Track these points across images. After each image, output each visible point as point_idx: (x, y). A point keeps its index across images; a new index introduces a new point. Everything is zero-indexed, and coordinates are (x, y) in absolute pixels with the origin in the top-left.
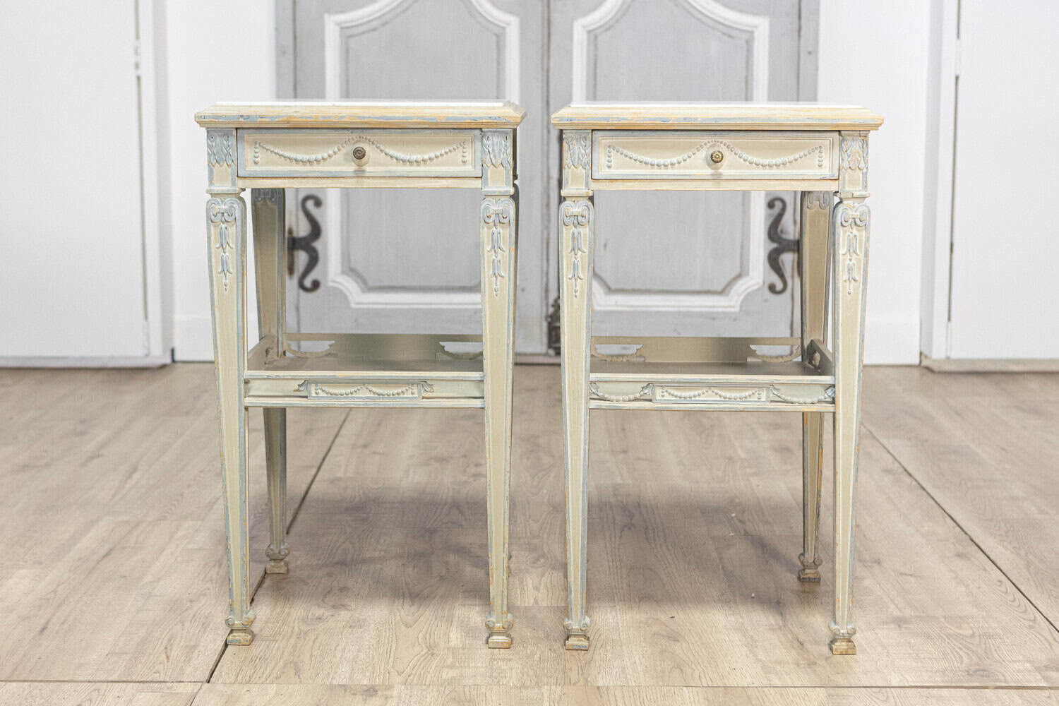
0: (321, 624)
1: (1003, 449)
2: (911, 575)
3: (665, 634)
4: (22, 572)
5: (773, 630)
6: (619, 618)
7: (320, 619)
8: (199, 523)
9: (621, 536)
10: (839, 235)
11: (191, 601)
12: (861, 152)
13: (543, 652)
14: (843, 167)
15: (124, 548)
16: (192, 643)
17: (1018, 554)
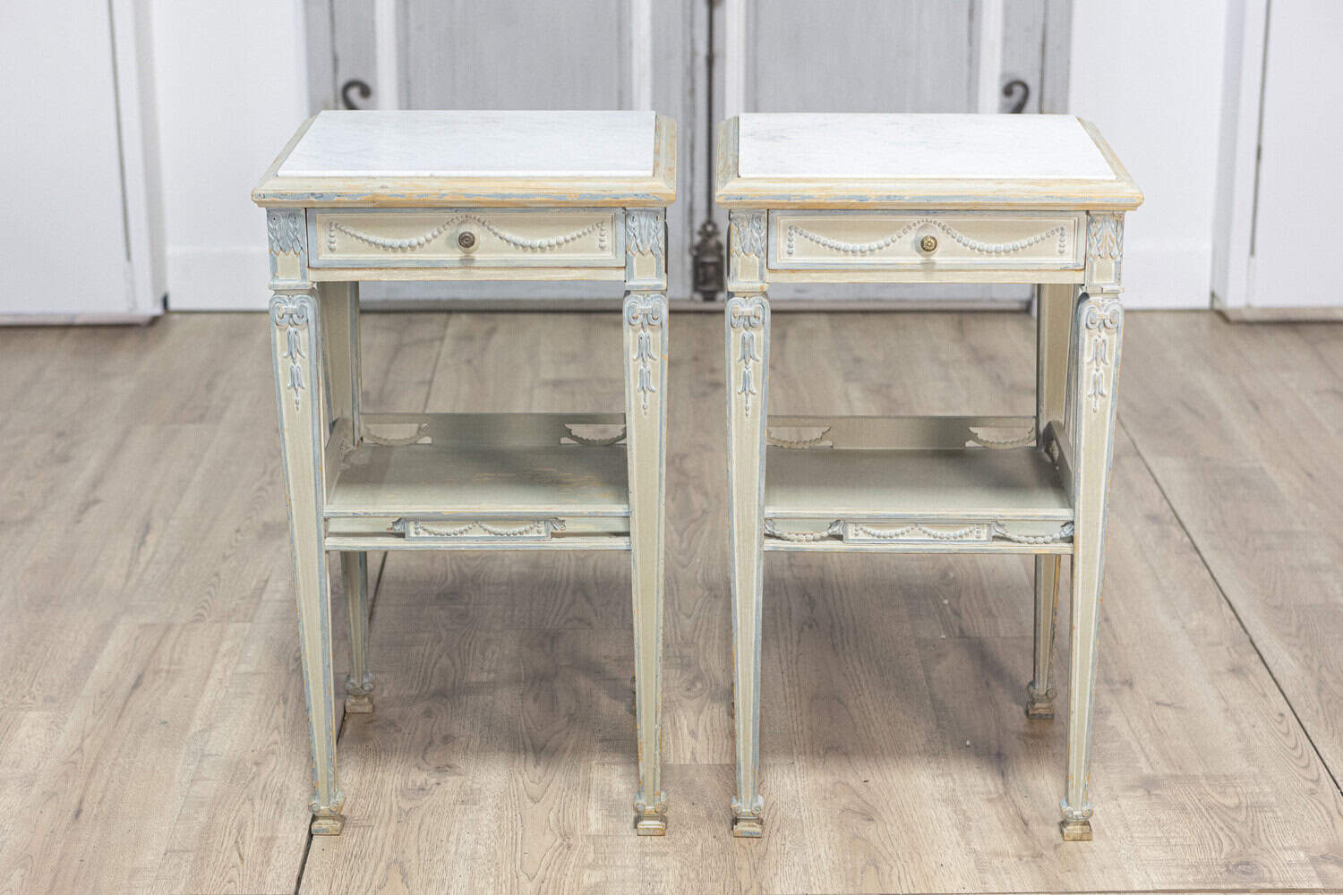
0: (427, 798)
2: (1169, 705)
3: (857, 809)
4: (33, 715)
6: (799, 783)
7: (423, 789)
8: (249, 625)
9: (799, 641)
10: (1084, 340)
11: (257, 764)
12: (1113, 236)
13: (705, 840)
14: (1091, 255)
15: (156, 672)
16: (269, 834)
17: (1309, 668)
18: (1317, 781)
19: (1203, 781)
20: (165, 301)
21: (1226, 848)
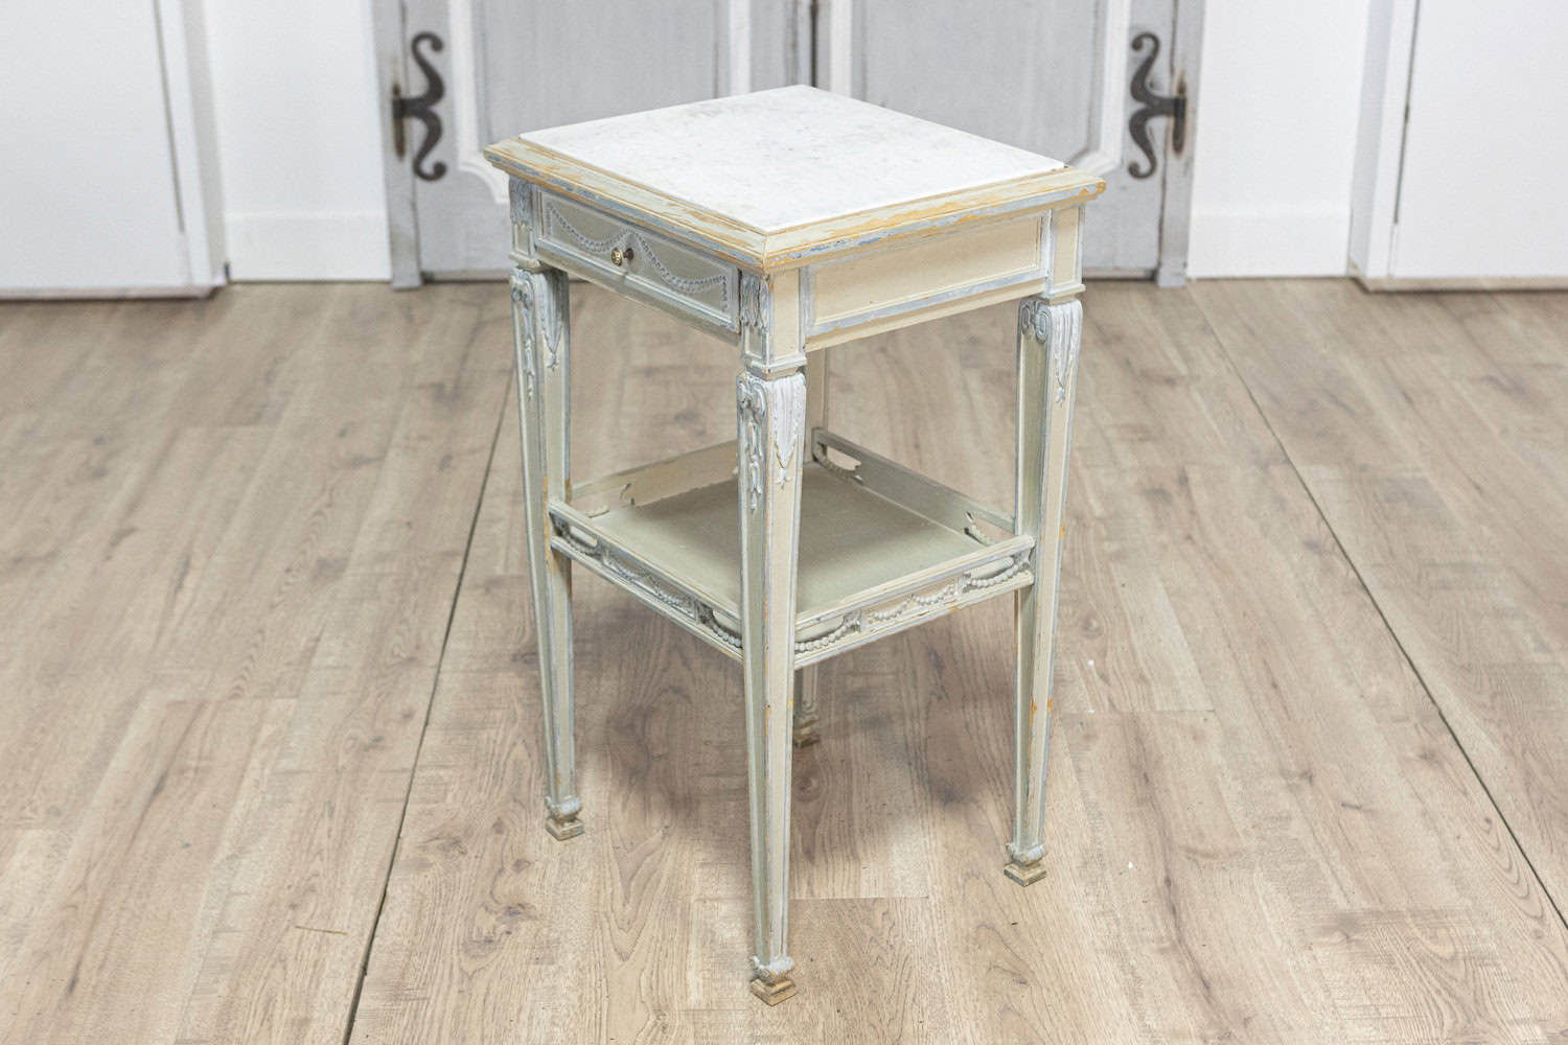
0: (494, 955)
1: (1478, 488)
2: (1358, 808)
3: (1007, 966)
4: (32, 834)
5: (1163, 951)
6: (936, 927)
7: (490, 941)
8: (293, 702)
9: (927, 719)
11: (293, 906)
13: (827, 1017)
15: (182, 771)
16: (302, 1014)
17: (1512, 753)
18: (1541, 919)
19: (1409, 920)
20: (227, 269)
21: (1448, 1021)
